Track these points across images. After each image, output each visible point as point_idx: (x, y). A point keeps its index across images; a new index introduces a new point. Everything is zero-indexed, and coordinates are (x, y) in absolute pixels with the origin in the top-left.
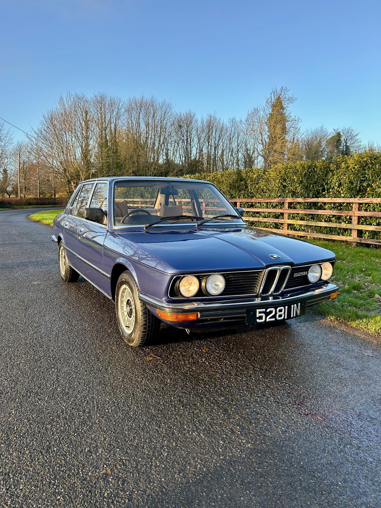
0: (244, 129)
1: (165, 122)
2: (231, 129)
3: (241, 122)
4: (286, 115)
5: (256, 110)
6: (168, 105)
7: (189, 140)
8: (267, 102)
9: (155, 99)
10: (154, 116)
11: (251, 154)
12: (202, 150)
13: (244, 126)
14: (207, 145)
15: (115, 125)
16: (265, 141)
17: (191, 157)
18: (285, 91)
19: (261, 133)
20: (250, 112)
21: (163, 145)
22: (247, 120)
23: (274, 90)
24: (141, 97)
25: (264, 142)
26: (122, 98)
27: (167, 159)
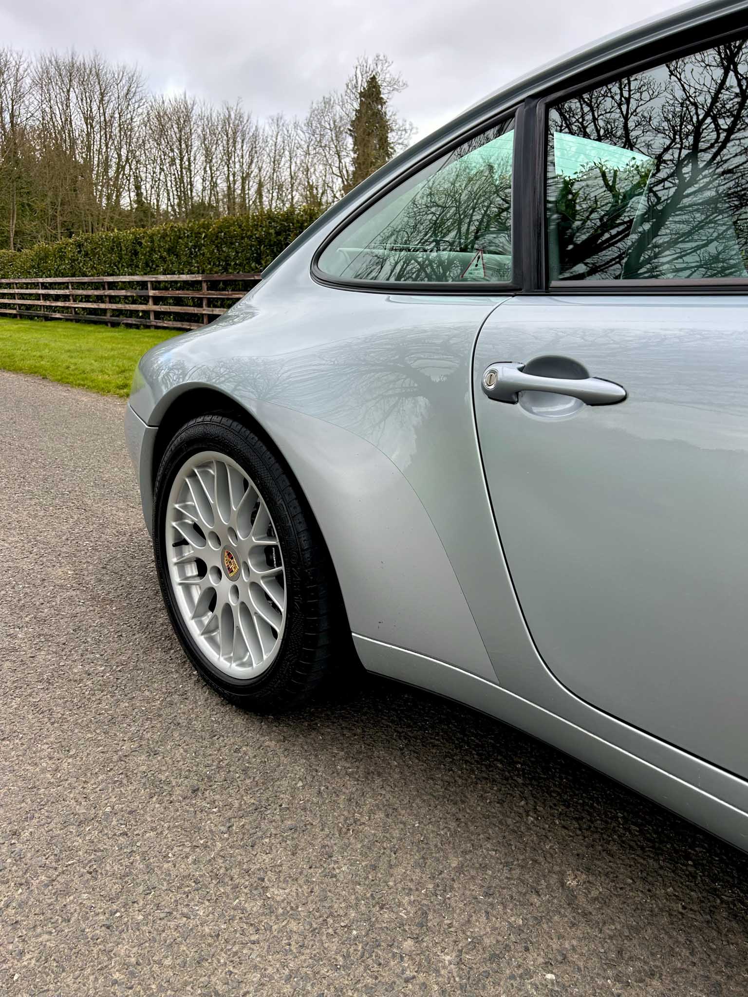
1: (129, 116)
2: (274, 139)
3: (296, 126)
4: (388, 117)
5: (327, 102)
7: (185, 159)
8: (348, 86)
9: (103, 61)
10: (101, 100)
11: (319, 195)
12: (214, 185)
13: (302, 134)
14: (226, 173)
15: (12, 116)
16: (347, 171)
17: (192, 198)
18: (382, 64)
19: (338, 153)
20: (315, 106)
21: (127, 167)
22: (309, 124)
23: (361, 60)
24: (70, 53)
25: (345, 172)
26: (25, 55)
27: (139, 202)
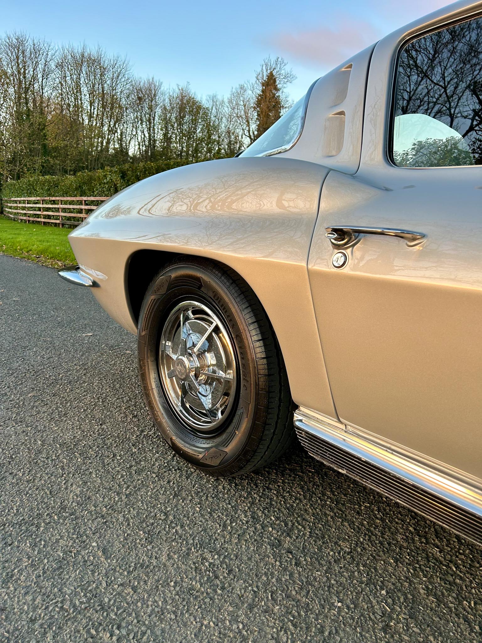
3: (223, 102)
4: (281, 99)
5: (242, 87)
6: (124, 63)
8: (257, 79)
9: (103, 52)
13: (226, 109)
18: (281, 64)
19: (248, 121)
20: (234, 90)
22: (230, 102)
23: (267, 61)
24: (82, 46)
25: (251, 134)
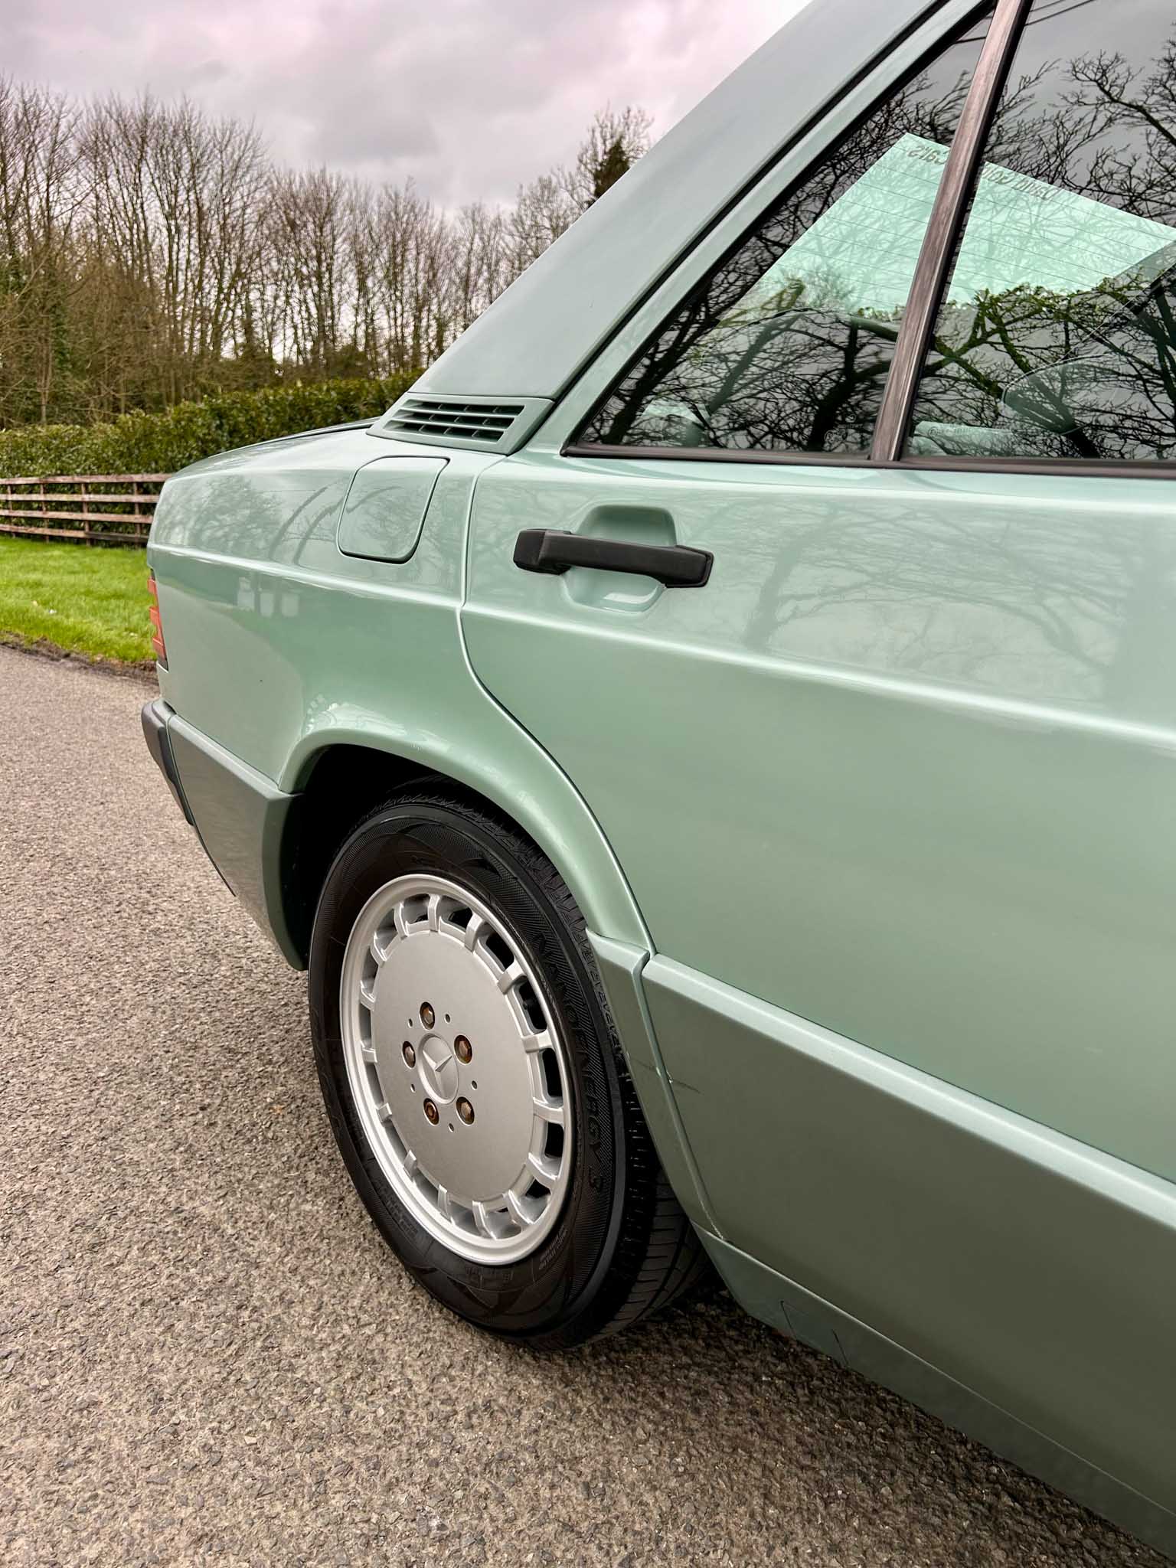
0: (508, 252)
2: (468, 245)
3: (497, 224)
5: (546, 186)
6: (247, 139)
8: (581, 161)
9: (196, 114)
10: (193, 179)
13: (508, 238)
17: (334, 340)
18: (637, 124)
20: (526, 192)
22: (519, 221)
23: (602, 117)
24: (143, 99)
26: (70, 101)
27: (251, 346)
